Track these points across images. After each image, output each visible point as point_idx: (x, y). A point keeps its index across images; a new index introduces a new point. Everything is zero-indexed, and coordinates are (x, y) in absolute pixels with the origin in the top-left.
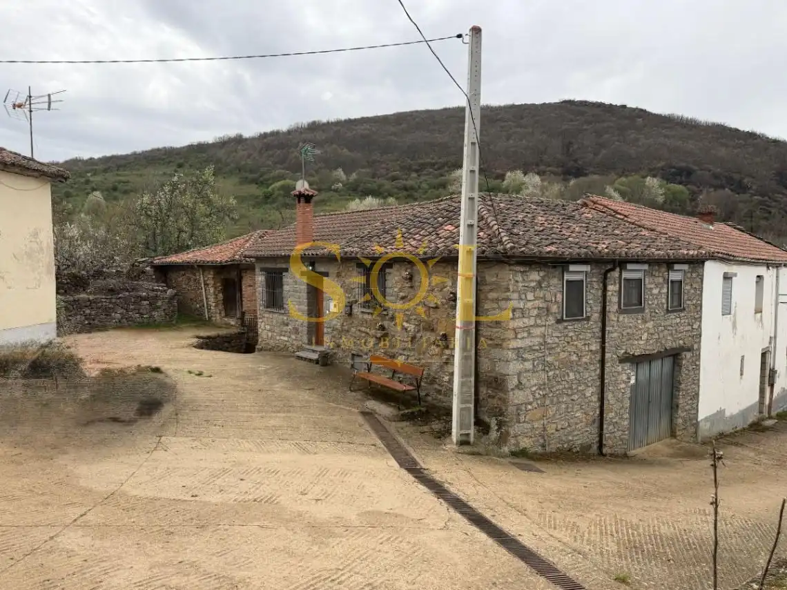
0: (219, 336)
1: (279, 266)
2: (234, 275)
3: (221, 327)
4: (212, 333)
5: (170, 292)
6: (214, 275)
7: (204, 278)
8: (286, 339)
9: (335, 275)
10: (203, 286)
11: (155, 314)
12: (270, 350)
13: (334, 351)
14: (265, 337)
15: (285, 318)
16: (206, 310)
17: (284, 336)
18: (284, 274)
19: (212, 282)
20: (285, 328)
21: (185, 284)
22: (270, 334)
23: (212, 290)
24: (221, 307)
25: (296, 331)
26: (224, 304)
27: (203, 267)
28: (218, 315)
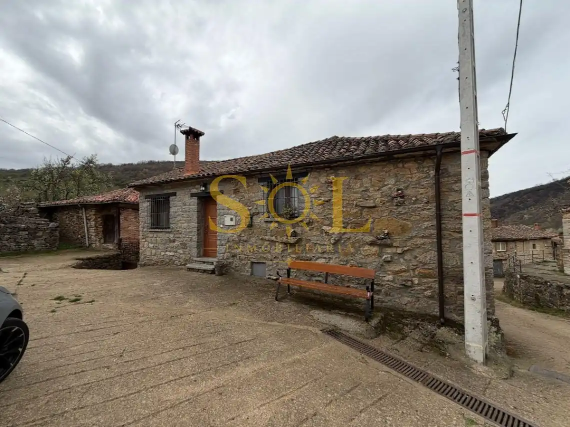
0: (98, 258)
1: (166, 192)
2: (113, 212)
3: (100, 251)
4: (93, 255)
5: (51, 225)
6: (95, 212)
7: (86, 214)
8: (172, 254)
9: (232, 192)
10: (85, 221)
11: (35, 243)
12: (153, 265)
13: (229, 261)
14: (148, 253)
15: (171, 235)
16: (87, 238)
17: (170, 251)
18: (171, 198)
19: (94, 217)
20: (171, 245)
21: (69, 220)
22: (154, 251)
23: (93, 223)
24: (101, 235)
25: (184, 246)
26: (103, 233)
27: (86, 206)
28: (97, 242)
